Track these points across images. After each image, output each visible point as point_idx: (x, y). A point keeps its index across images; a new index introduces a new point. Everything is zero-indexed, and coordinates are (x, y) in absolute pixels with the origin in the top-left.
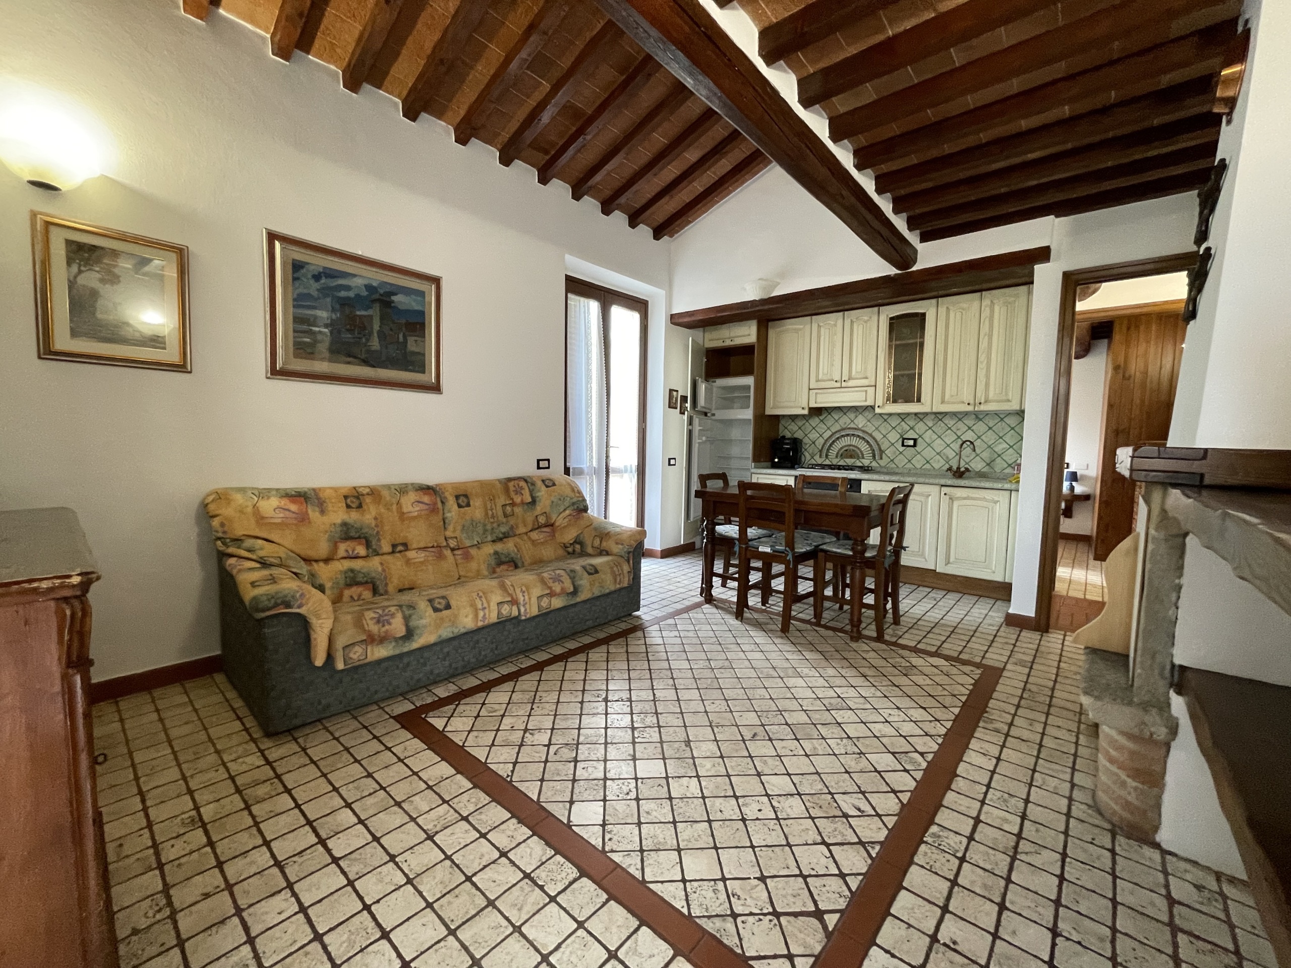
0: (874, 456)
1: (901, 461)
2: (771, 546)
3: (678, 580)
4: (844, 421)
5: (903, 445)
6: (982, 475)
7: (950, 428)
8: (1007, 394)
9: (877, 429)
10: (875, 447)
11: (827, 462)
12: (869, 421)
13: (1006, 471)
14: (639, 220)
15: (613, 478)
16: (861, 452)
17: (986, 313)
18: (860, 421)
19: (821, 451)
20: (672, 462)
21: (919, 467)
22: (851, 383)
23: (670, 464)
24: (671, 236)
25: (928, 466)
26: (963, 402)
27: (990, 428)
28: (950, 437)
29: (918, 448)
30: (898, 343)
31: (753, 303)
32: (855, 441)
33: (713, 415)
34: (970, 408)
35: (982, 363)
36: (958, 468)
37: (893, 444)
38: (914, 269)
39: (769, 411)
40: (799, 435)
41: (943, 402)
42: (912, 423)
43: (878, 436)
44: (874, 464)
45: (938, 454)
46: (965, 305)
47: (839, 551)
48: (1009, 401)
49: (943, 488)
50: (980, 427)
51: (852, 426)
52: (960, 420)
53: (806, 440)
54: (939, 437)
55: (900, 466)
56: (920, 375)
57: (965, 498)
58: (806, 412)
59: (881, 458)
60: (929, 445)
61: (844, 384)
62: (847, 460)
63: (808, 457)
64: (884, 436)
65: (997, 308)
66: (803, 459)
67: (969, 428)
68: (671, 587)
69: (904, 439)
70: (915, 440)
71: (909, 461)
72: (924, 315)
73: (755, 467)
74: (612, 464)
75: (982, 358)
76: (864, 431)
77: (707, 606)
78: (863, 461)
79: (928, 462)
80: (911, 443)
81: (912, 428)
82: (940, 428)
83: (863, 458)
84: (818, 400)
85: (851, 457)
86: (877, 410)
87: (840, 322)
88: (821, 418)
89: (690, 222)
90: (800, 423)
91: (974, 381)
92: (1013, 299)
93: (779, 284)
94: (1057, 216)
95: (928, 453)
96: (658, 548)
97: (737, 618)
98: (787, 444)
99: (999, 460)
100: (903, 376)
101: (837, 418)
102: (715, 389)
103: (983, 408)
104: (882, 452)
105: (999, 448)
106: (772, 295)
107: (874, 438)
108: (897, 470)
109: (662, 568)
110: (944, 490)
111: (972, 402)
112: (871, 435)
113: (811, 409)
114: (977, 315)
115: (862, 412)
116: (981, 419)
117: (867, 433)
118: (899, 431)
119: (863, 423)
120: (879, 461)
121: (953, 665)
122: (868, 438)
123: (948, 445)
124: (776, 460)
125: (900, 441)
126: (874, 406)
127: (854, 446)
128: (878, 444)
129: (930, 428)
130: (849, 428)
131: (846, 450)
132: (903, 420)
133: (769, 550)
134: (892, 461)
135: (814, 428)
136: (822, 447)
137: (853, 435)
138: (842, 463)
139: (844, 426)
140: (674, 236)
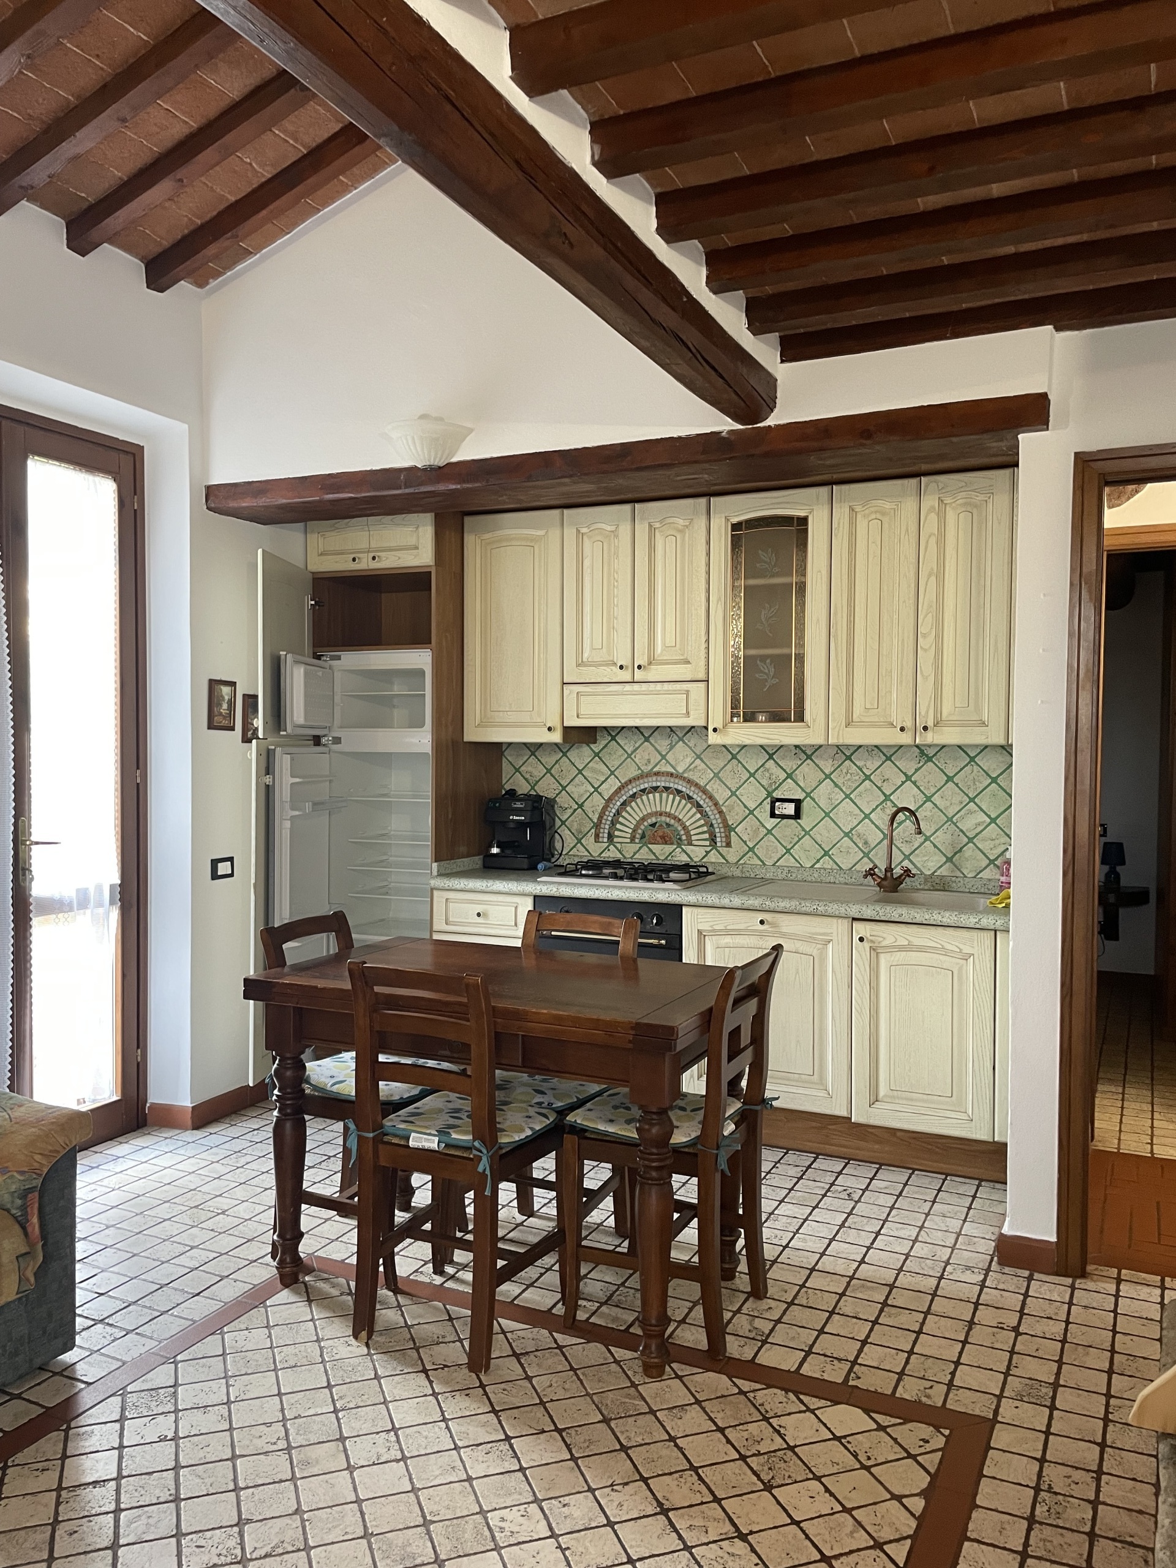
0: (713, 839)
1: (769, 851)
2: (440, 1132)
3: (223, 1203)
4: (646, 756)
5: (773, 815)
6: (940, 885)
7: (868, 777)
8: (978, 709)
9: (716, 775)
10: (715, 819)
11: (612, 854)
12: (698, 757)
13: (986, 875)
14: (95, 234)
15: (40, 930)
16: (685, 828)
17: (931, 524)
18: (681, 758)
19: (597, 826)
20: (223, 868)
21: (808, 864)
22: (653, 674)
23: (215, 876)
24: (201, 284)
25: (826, 863)
26: (891, 724)
27: (950, 779)
28: (868, 797)
29: (805, 821)
30: (752, 582)
31: (413, 470)
32: (670, 804)
33: (337, 740)
34: (905, 739)
35: (925, 636)
36: (889, 869)
37: (751, 812)
38: (771, 421)
39: (472, 734)
40: (547, 788)
41: (850, 723)
42: (789, 764)
43: (721, 794)
44: (713, 857)
45: (847, 835)
46: (888, 506)
47: (611, 1129)
48: (983, 724)
49: (855, 924)
50: (930, 776)
51: (663, 767)
52: (889, 758)
53: (563, 800)
54: (847, 796)
55: (769, 863)
56: (800, 658)
57: (901, 949)
58: (557, 737)
59: (728, 845)
60: (827, 815)
61: (639, 675)
62: (655, 848)
63: (570, 841)
64: (733, 794)
65: (951, 515)
66: (558, 845)
67: (908, 778)
68: (198, 1236)
69: (774, 802)
70: (798, 803)
71: (788, 851)
72: (803, 521)
73: (440, 875)
74: (39, 888)
75: (925, 625)
76: (689, 782)
77: (285, 1295)
78: (689, 849)
79: (826, 853)
80: (790, 809)
81: (789, 776)
82: (849, 775)
83: (690, 844)
84: (584, 711)
85: (665, 840)
86: (714, 738)
87: (625, 529)
88: (596, 748)
89: (249, 253)
90: (547, 762)
91: (911, 679)
92: (981, 497)
93: (471, 431)
94: (1058, 329)
95: (826, 833)
96: (185, 1100)
97: (356, 1336)
98: (518, 811)
99: (969, 850)
100: (763, 658)
101: (629, 750)
102: (338, 675)
103: (930, 738)
104: (728, 829)
105: (969, 824)
106: (454, 460)
107: (711, 797)
108: (761, 873)
109: (188, 1166)
110: (860, 929)
111: (908, 724)
112: (704, 791)
113: (568, 731)
114: (913, 528)
115: (681, 739)
116: (930, 759)
117: (697, 785)
118: (765, 782)
119: (689, 760)
120: (724, 851)
121: (881, 1428)
122: (698, 797)
123: (867, 816)
124: (495, 850)
125: (767, 807)
126: (706, 728)
127: (669, 815)
128: (721, 812)
129: (828, 776)
130: (657, 774)
131: (653, 825)
132: (771, 757)
133: (432, 1143)
134: (751, 849)
135: (580, 772)
136: (600, 818)
137: (667, 789)
138: (644, 855)
139: (646, 769)
140: (207, 283)
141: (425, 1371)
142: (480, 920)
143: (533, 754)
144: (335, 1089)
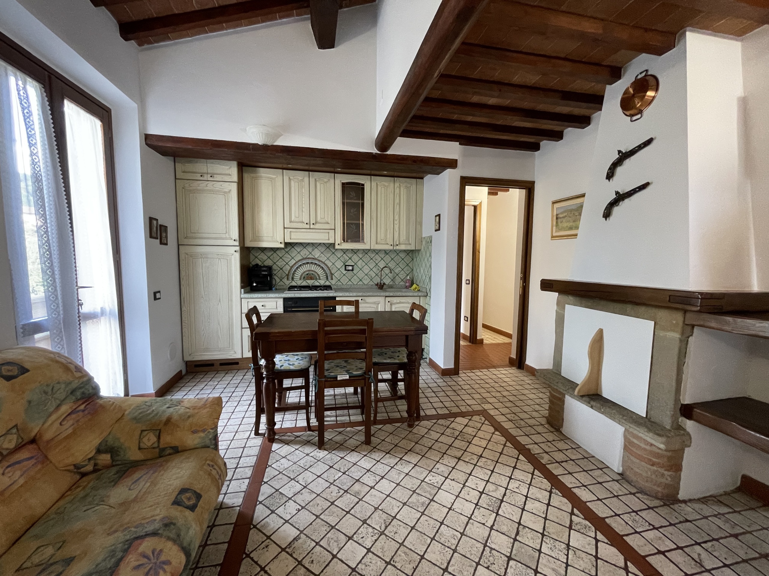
0: (327, 278)
1: (345, 280)
2: (348, 373)
4: (305, 252)
5: (346, 270)
6: (391, 287)
7: (372, 259)
8: (409, 240)
9: (328, 259)
10: (328, 272)
11: (294, 284)
12: (322, 253)
13: (401, 283)
16: (318, 275)
17: (397, 191)
18: (317, 253)
19: (288, 275)
20: (158, 296)
21: (355, 283)
22: (317, 226)
23: (155, 299)
24: (140, 45)
25: (361, 283)
26: (387, 244)
28: (372, 264)
29: (355, 272)
30: (348, 201)
32: (313, 267)
34: (391, 248)
35: (396, 220)
36: (381, 283)
37: (339, 269)
38: (388, 153)
39: (246, 246)
40: (268, 263)
41: (377, 243)
42: (350, 255)
43: (330, 264)
44: (327, 283)
45: (366, 275)
46: (386, 184)
48: (410, 244)
51: (310, 256)
52: (377, 254)
53: (274, 267)
54: (366, 264)
55: (344, 284)
56: (363, 225)
57: (398, 303)
58: (282, 246)
59: (332, 279)
60: (361, 269)
61: (312, 226)
62: (308, 281)
63: (278, 280)
64: (333, 264)
65: (402, 189)
66: (274, 282)
67: (382, 259)
69: (346, 266)
70: (353, 266)
71: (350, 280)
72: (363, 185)
75: (397, 217)
76: (319, 261)
77: (276, 445)
78: (319, 281)
79: (361, 280)
80: (350, 268)
81: (350, 259)
82: (366, 258)
83: (320, 279)
84: (292, 237)
85: (311, 279)
86: (337, 247)
87: (306, 179)
90: (269, 254)
91: (393, 231)
92: (409, 185)
93: (282, 135)
94: (460, 144)
95: (361, 275)
96: (151, 389)
98: (264, 271)
99: (397, 277)
100: (352, 224)
101: (299, 250)
103: (398, 248)
104: (332, 274)
105: (397, 271)
106: (275, 144)
107: (326, 265)
108: (343, 287)
110: (388, 299)
111: (392, 244)
112: (324, 264)
113: (286, 244)
114: (393, 191)
115: (316, 248)
116: (387, 254)
117: (322, 262)
118: (343, 261)
119: (319, 254)
120: (330, 281)
121: (470, 420)
122: (322, 265)
123: (371, 270)
124: (255, 284)
125: (344, 267)
126: (334, 244)
127: (313, 271)
128: (330, 270)
129: (361, 259)
130: (309, 258)
131: (307, 274)
132: (344, 253)
133: (347, 377)
134: (339, 280)
135: (281, 258)
136: (289, 273)
137: (312, 263)
138: (304, 284)
139: (305, 257)
140: (143, 45)
141: (353, 450)
142: (263, 308)
143: (262, 252)
144: (282, 368)
